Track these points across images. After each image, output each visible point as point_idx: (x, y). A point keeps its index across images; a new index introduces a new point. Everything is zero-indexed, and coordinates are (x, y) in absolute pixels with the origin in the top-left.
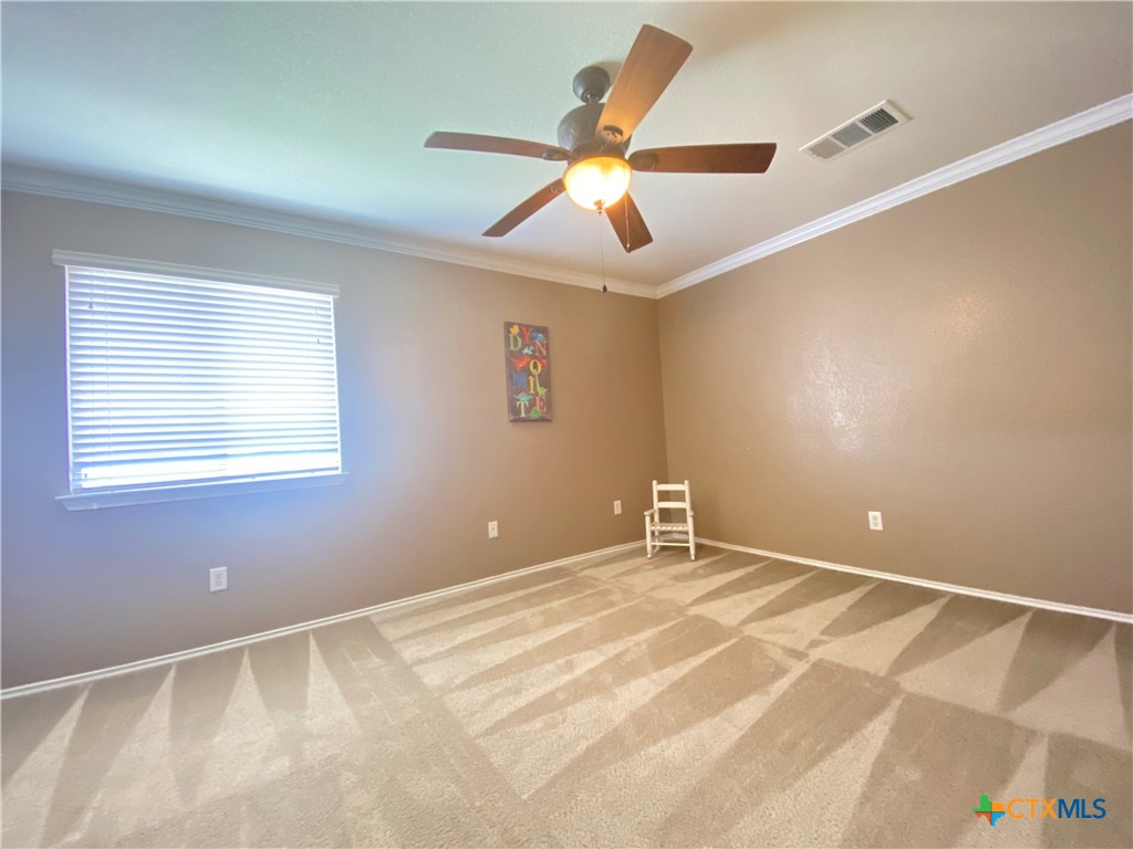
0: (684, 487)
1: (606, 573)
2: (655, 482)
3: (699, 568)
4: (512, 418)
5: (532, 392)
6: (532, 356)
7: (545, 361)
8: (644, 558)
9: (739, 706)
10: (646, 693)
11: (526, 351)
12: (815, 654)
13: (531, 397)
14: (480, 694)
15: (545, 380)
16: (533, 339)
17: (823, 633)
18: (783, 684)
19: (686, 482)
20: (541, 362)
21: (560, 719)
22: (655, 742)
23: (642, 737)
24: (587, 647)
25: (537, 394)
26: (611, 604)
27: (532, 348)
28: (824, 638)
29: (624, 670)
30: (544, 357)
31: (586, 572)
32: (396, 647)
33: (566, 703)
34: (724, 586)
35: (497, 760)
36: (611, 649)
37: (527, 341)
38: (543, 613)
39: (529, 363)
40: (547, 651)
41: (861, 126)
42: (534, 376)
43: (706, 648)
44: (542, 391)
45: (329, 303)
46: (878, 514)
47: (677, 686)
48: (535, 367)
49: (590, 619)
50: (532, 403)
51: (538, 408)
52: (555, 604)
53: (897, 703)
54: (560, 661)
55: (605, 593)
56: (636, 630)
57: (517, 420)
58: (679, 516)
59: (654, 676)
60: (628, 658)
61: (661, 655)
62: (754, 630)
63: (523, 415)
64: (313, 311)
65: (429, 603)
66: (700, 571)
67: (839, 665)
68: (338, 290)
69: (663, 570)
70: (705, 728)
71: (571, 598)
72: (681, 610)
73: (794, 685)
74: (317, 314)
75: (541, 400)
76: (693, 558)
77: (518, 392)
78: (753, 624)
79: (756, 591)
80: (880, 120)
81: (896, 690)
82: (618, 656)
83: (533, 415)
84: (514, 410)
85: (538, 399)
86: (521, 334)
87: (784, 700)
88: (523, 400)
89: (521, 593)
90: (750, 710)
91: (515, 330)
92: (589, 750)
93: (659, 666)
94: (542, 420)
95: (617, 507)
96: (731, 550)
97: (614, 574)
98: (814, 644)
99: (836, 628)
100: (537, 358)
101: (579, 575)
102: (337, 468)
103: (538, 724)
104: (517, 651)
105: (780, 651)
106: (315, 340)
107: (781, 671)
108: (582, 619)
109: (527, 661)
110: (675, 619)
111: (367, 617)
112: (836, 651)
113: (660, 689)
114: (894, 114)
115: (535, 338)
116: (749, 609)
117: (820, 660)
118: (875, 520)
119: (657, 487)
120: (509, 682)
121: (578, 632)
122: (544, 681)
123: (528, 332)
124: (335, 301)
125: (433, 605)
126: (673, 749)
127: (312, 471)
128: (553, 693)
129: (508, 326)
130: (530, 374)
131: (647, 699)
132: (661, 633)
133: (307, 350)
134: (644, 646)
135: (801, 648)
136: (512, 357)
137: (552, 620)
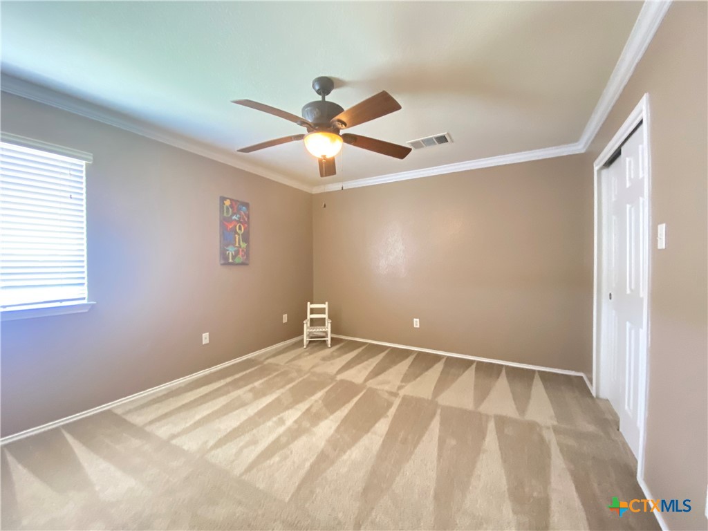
0: (325, 306)
1: (282, 360)
2: (309, 303)
3: (334, 351)
4: (222, 262)
5: (237, 245)
6: (238, 222)
7: (246, 225)
8: (302, 348)
9: (377, 425)
10: (331, 428)
11: (234, 217)
12: (402, 393)
13: (236, 248)
14: (231, 449)
15: (246, 238)
16: (239, 210)
17: (402, 381)
18: (392, 411)
19: (327, 303)
20: (244, 226)
21: (289, 452)
22: (345, 452)
23: (337, 451)
24: (287, 408)
25: (240, 247)
26: (292, 380)
27: (238, 216)
28: (403, 384)
29: (314, 417)
30: (246, 222)
31: (270, 361)
32: (148, 429)
33: (288, 443)
34: (349, 362)
35: (261, 486)
36: (303, 407)
37: (235, 211)
38: (251, 390)
39: (236, 226)
40: (264, 414)
41: (434, 140)
42: (239, 235)
43: (352, 398)
44: (244, 245)
45: (82, 166)
46: (418, 320)
47: (345, 421)
48: (240, 229)
49: (282, 391)
50: (237, 253)
51: (240, 256)
52: (257, 384)
53: (439, 411)
54: (275, 419)
55: (285, 373)
56: (313, 394)
57: (226, 263)
58: (321, 322)
59: (331, 417)
60: (314, 410)
61: (331, 405)
62: (372, 384)
63: (231, 261)
64: (67, 172)
65: (160, 394)
66: (335, 354)
67: (412, 397)
68: (91, 158)
69: (315, 355)
70: (365, 441)
71: (265, 379)
72: (333, 378)
73: (397, 410)
74: (71, 174)
75: (243, 251)
76: (330, 346)
77: (227, 246)
78: (371, 381)
79: (366, 363)
80: (442, 140)
81: (437, 405)
82: (308, 410)
83: (238, 260)
84: (224, 256)
85: (241, 250)
86: (231, 206)
87: (395, 417)
88: (231, 251)
89: (229, 380)
90: (382, 426)
91: (227, 203)
92: (312, 466)
93: (332, 412)
94: (243, 264)
95: (285, 318)
96: (347, 340)
97: (287, 360)
98: (400, 388)
99: (407, 378)
100: (241, 222)
101: (266, 363)
102: (84, 299)
103: (276, 459)
104: (244, 418)
105: (387, 394)
106: (68, 195)
107: (390, 405)
108: (277, 391)
109: (253, 423)
110: (330, 383)
111: (109, 411)
112: (409, 390)
113: (337, 425)
114: (448, 138)
115: (240, 209)
116: (366, 373)
117: (405, 396)
118: (416, 323)
119: (310, 306)
120: (246, 438)
121: (278, 400)
122: (269, 433)
123: (237, 205)
124: (87, 165)
125: (164, 395)
126: (354, 454)
127: (61, 301)
128: (278, 439)
129: (223, 199)
130: (236, 233)
131: (332, 431)
132: (327, 392)
133: (61, 202)
134: (320, 402)
135: (394, 390)
136: (224, 222)
137: (258, 394)
